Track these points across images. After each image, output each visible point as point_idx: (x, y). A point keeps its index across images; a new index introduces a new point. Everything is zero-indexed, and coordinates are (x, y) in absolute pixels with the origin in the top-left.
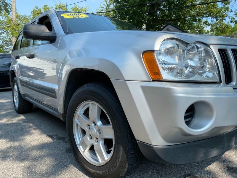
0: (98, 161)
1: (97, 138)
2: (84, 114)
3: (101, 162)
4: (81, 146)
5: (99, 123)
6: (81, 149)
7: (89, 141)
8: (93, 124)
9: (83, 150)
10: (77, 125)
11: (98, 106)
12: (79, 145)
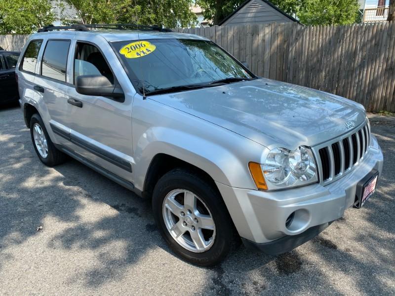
0: (195, 247)
1: (193, 226)
2: (175, 199)
3: (199, 249)
4: (173, 231)
5: (197, 213)
6: (173, 234)
7: (184, 228)
8: (188, 213)
9: (176, 236)
10: (167, 209)
11: (195, 197)
12: (171, 230)
